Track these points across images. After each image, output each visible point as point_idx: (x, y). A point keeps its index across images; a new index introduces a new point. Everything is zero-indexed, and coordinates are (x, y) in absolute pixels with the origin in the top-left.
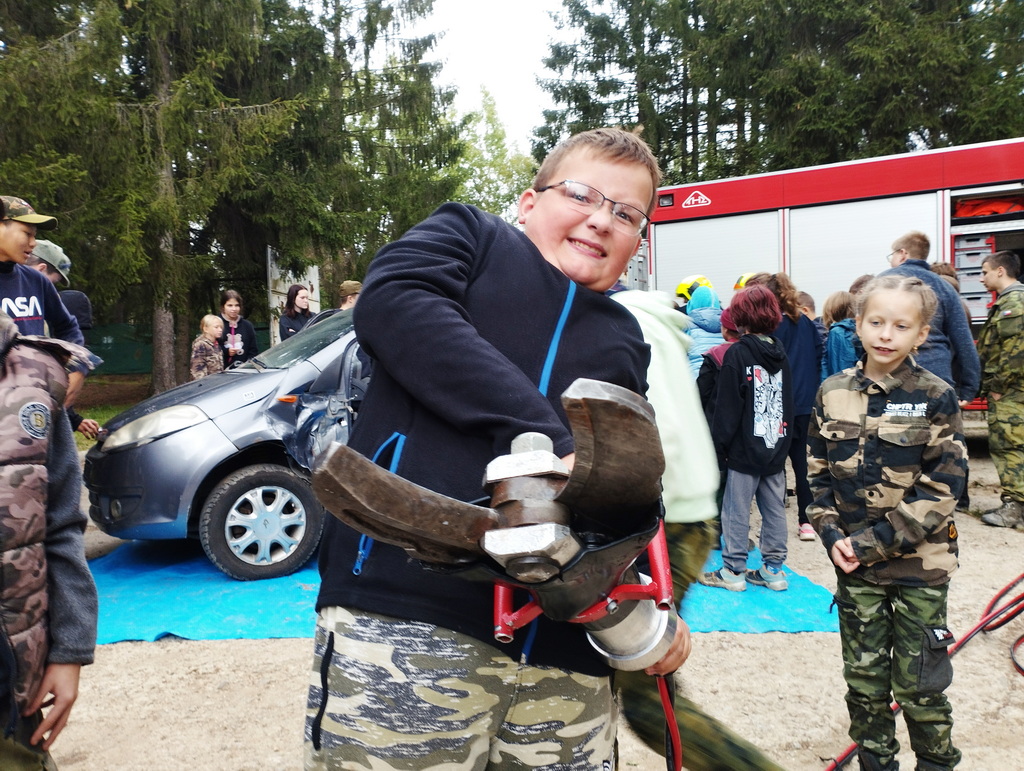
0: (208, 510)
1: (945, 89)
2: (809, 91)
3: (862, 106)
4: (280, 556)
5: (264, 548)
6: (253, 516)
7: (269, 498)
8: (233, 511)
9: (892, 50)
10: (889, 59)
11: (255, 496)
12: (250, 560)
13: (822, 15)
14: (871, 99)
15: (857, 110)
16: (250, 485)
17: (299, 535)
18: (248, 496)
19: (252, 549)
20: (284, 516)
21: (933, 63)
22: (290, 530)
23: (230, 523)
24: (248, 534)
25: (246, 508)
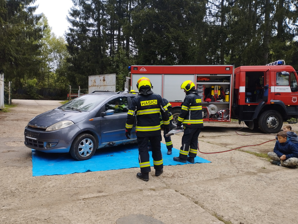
0: (75, 145)
1: (182, 46)
2: (154, 41)
3: (166, 47)
4: (88, 155)
5: (85, 153)
6: (84, 145)
7: (87, 141)
8: (80, 145)
9: (173, 35)
10: (172, 37)
11: (84, 141)
12: (82, 156)
13: (158, 23)
14: (167, 46)
15: (164, 48)
16: (83, 138)
17: (92, 150)
18: (83, 141)
19: (83, 154)
20: (90, 145)
21: (182, 40)
22: (90, 149)
23: (79, 147)
24: (82, 150)
25: (82, 144)
